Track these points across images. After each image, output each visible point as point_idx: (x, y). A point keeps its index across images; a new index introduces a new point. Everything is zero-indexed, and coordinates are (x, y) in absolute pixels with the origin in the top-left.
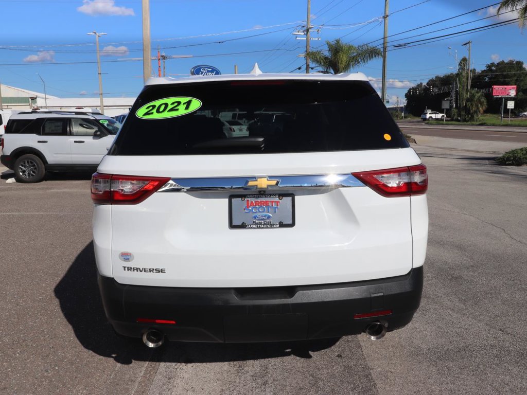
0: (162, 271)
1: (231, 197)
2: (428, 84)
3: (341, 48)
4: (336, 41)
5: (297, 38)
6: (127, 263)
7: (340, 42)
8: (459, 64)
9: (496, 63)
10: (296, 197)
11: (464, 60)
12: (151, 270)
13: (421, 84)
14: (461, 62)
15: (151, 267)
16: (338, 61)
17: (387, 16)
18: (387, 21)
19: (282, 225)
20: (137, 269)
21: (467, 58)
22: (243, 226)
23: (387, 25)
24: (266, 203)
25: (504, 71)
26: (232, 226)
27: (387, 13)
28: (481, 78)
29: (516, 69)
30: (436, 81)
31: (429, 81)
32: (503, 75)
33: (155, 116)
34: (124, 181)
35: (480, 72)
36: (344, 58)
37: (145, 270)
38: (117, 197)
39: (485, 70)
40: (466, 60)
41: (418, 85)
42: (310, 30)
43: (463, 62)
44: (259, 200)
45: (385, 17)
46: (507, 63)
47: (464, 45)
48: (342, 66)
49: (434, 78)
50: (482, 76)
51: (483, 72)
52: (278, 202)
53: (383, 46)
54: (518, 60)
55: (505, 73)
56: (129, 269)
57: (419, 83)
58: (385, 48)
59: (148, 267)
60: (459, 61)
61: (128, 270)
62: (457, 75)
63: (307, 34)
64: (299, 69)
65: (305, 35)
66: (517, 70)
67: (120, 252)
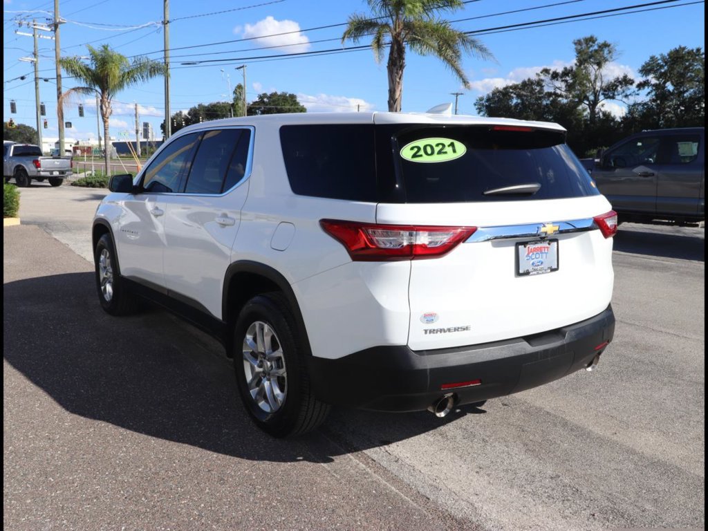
0: (466, 329)
1: (517, 244)
2: (189, 114)
3: (111, 57)
4: (104, 46)
5: (18, 33)
6: (429, 325)
7: (109, 48)
8: (234, 92)
9: (269, 94)
10: (560, 242)
11: (240, 87)
12: (456, 329)
13: (181, 112)
14: (236, 90)
15: (457, 326)
16: (108, 75)
17: (168, 22)
18: (167, 28)
19: (553, 270)
20: (441, 331)
21: (243, 85)
22: (527, 273)
23: (168, 34)
24: (540, 249)
25: (278, 104)
26: (518, 274)
27: (168, 18)
28: (253, 110)
29: (291, 103)
30: (199, 111)
31: (191, 110)
32: (276, 108)
33: (425, 159)
34: (421, 232)
35: (251, 103)
36: (116, 72)
37: (449, 330)
38: (419, 251)
39: (256, 102)
40: (242, 88)
41: (177, 114)
42: (59, 26)
43: (238, 90)
44: (537, 246)
45: (165, 23)
46: (280, 96)
47: (238, 68)
48: (112, 82)
49: (197, 106)
50: (253, 108)
51: (255, 103)
52: (548, 248)
53: (164, 61)
54: (291, 93)
55: (279, 107)
56: (432, 331)
57: (178, 112)
58: (166, 64)
59: (452, 326)
60: (234, 89)
61: (430, 332)
62: (233, 105)
63: (55, 31)
64: (23, 78)
65: (53, 32)
66: (291, 105)
67: (423, 314)
